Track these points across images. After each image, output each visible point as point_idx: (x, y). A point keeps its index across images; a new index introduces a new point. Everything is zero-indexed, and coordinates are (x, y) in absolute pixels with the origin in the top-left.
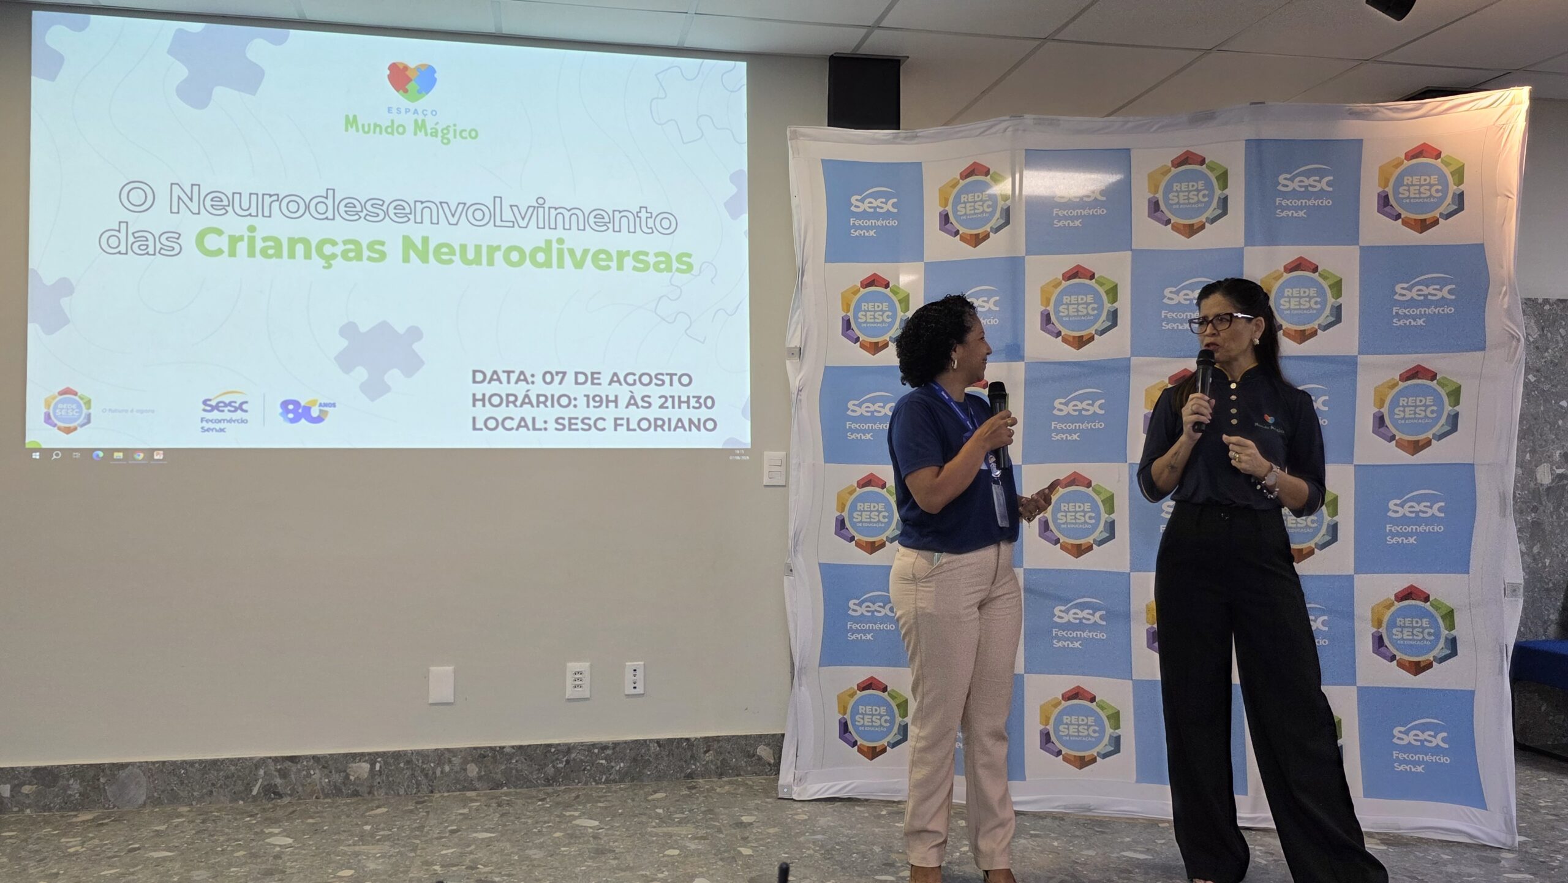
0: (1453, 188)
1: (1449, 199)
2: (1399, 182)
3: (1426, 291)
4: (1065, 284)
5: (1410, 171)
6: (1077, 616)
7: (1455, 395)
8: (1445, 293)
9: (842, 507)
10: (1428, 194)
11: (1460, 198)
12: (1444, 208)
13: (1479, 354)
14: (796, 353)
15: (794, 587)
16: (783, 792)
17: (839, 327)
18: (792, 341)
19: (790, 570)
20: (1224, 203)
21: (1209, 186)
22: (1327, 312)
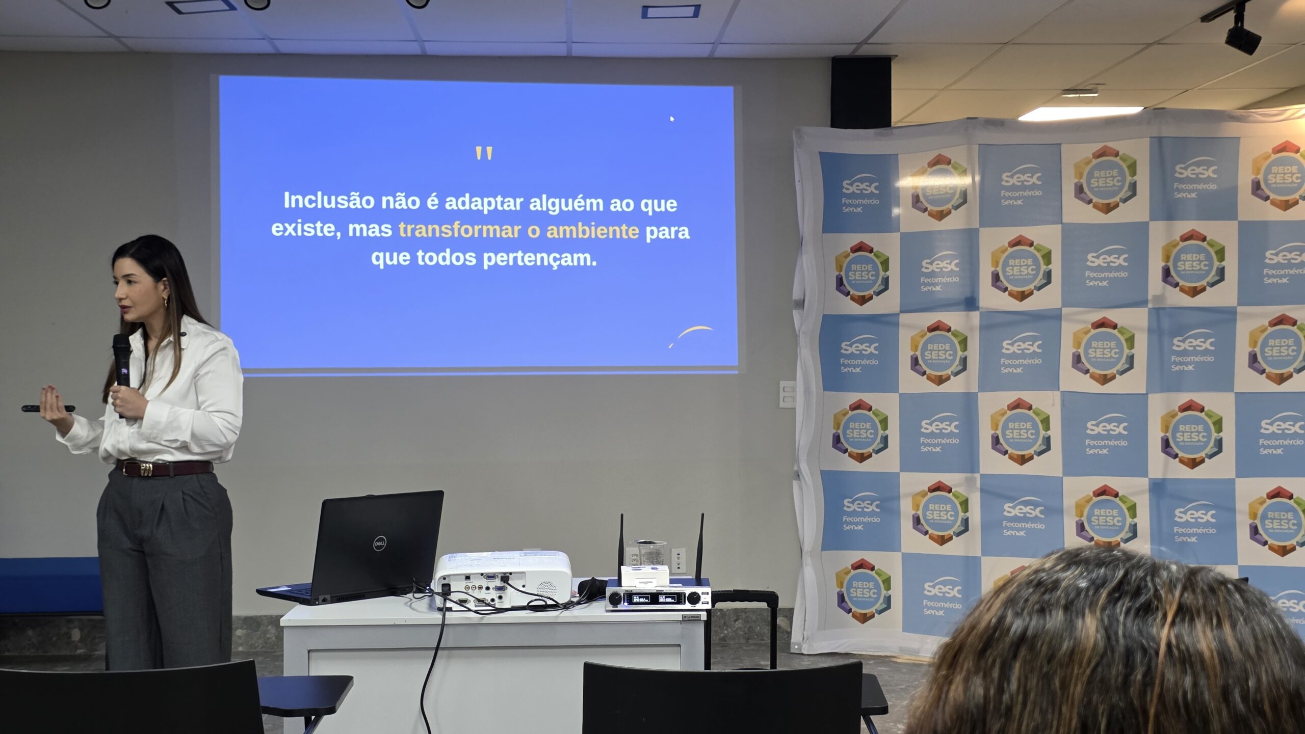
2: (1268, 171)
3: (1289, 256)
4: (1010, 250)
6: (1022, 511)
9: (837, 425)
10: (1290, 180)
12: (1302, 192)
14: (800, 304)
15: (801, 489)
16: (794, 648)
17: (833, 283)
18: (796, 295)
19: (798, 476)
20: (1133, 187)
21: (1122, 173)
22: (1214, 272)
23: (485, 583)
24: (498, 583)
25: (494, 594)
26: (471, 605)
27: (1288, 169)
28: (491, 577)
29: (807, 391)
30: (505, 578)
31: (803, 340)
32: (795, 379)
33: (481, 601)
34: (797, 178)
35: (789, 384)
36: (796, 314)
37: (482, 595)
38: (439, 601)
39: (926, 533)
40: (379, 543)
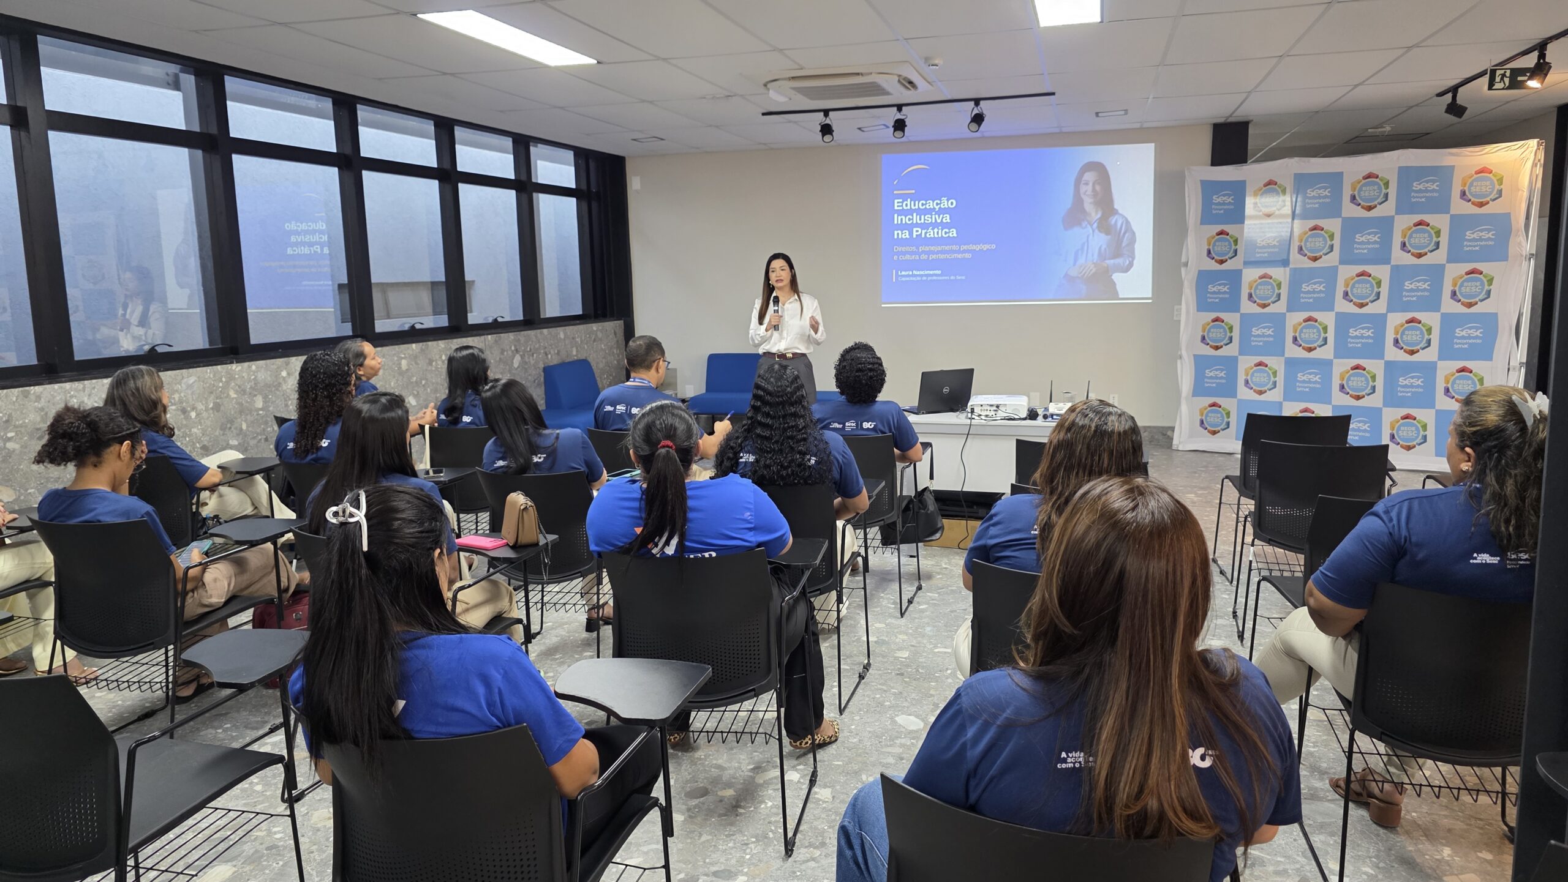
0: (1497, 187)
1: (1495, 192)
2: (1471, 184)
3: (1481, 234)
4: (1310, 233)
5: (1476, 180)
7: (1490, 281)
8: (1490, 235)
9: (1204, 331)
10: (1485, 190)
11: (1500, 192)
12: (1492, 196)
13: (1504, 263)
14: (1186, 264)
15: (1182, 364)
16: (1174, 447)
17: (1205, 253)
18: (1183, 260)
19: (1181, 357)
20: (1386, 196)
21: (1380, 188)
22: (1433, 244)
23: (989, 408)
24: (995, 408)
25: (993, 413)
26: (983, 417)
27: (1484, 183)
28: (992, 406)
29: (1188, 312)
30: (998, 407)
31: (1186, 284)
32: (1181, 304)
33: (987, 416)
34: (1187, 195)
35: (1179, 307)
36: (1183, 270)
37: (988, 413)
38: (970, 415)
39: (1252, 388)
40: (946, 390)
